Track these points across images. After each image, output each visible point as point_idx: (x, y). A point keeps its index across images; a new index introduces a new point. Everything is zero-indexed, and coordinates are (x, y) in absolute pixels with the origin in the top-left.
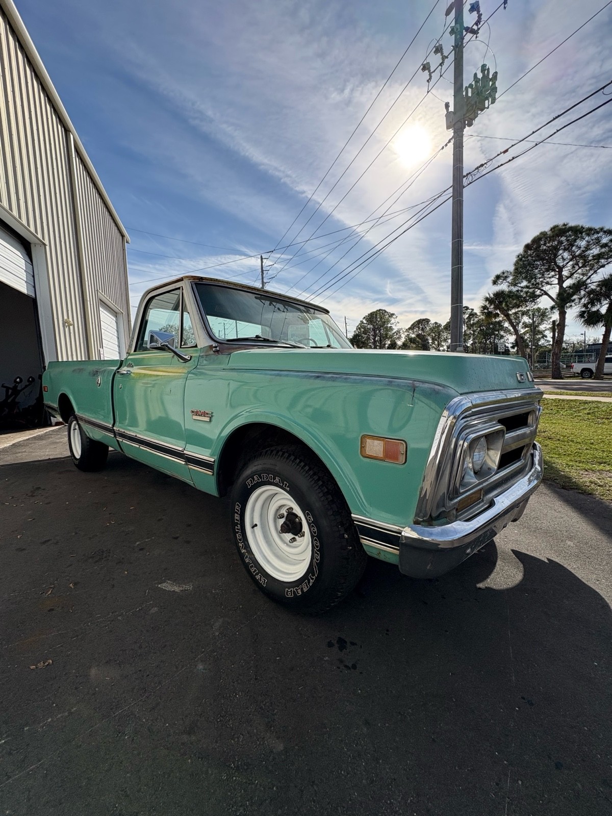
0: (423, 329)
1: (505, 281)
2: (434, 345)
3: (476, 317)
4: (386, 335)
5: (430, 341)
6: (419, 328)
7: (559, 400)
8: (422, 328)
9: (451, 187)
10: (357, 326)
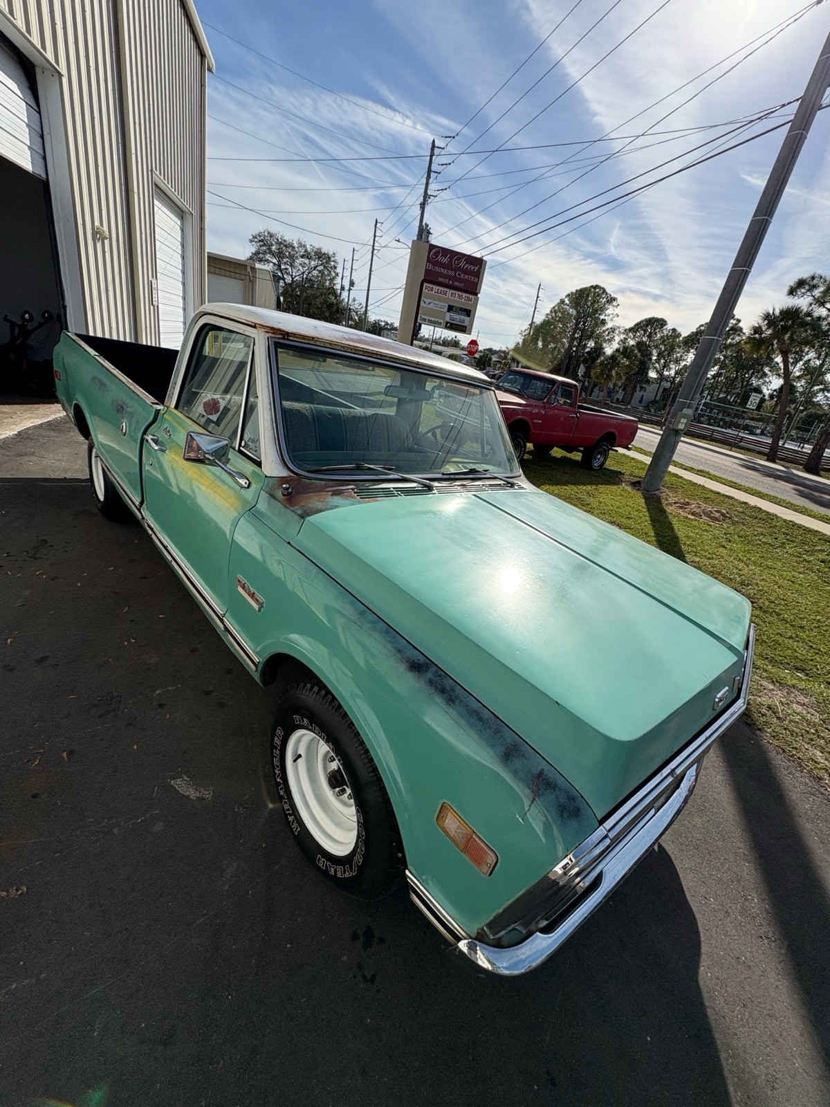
0: (650, 336)
1: (809, 293)
2: (657, 365)
3: (739, 335)
4: (593, 332)
5: (654, 358)
6: (645, 331)
7: (794, 524)
8: (651, 333)
9: (798, 100)
10: (552, 306)
